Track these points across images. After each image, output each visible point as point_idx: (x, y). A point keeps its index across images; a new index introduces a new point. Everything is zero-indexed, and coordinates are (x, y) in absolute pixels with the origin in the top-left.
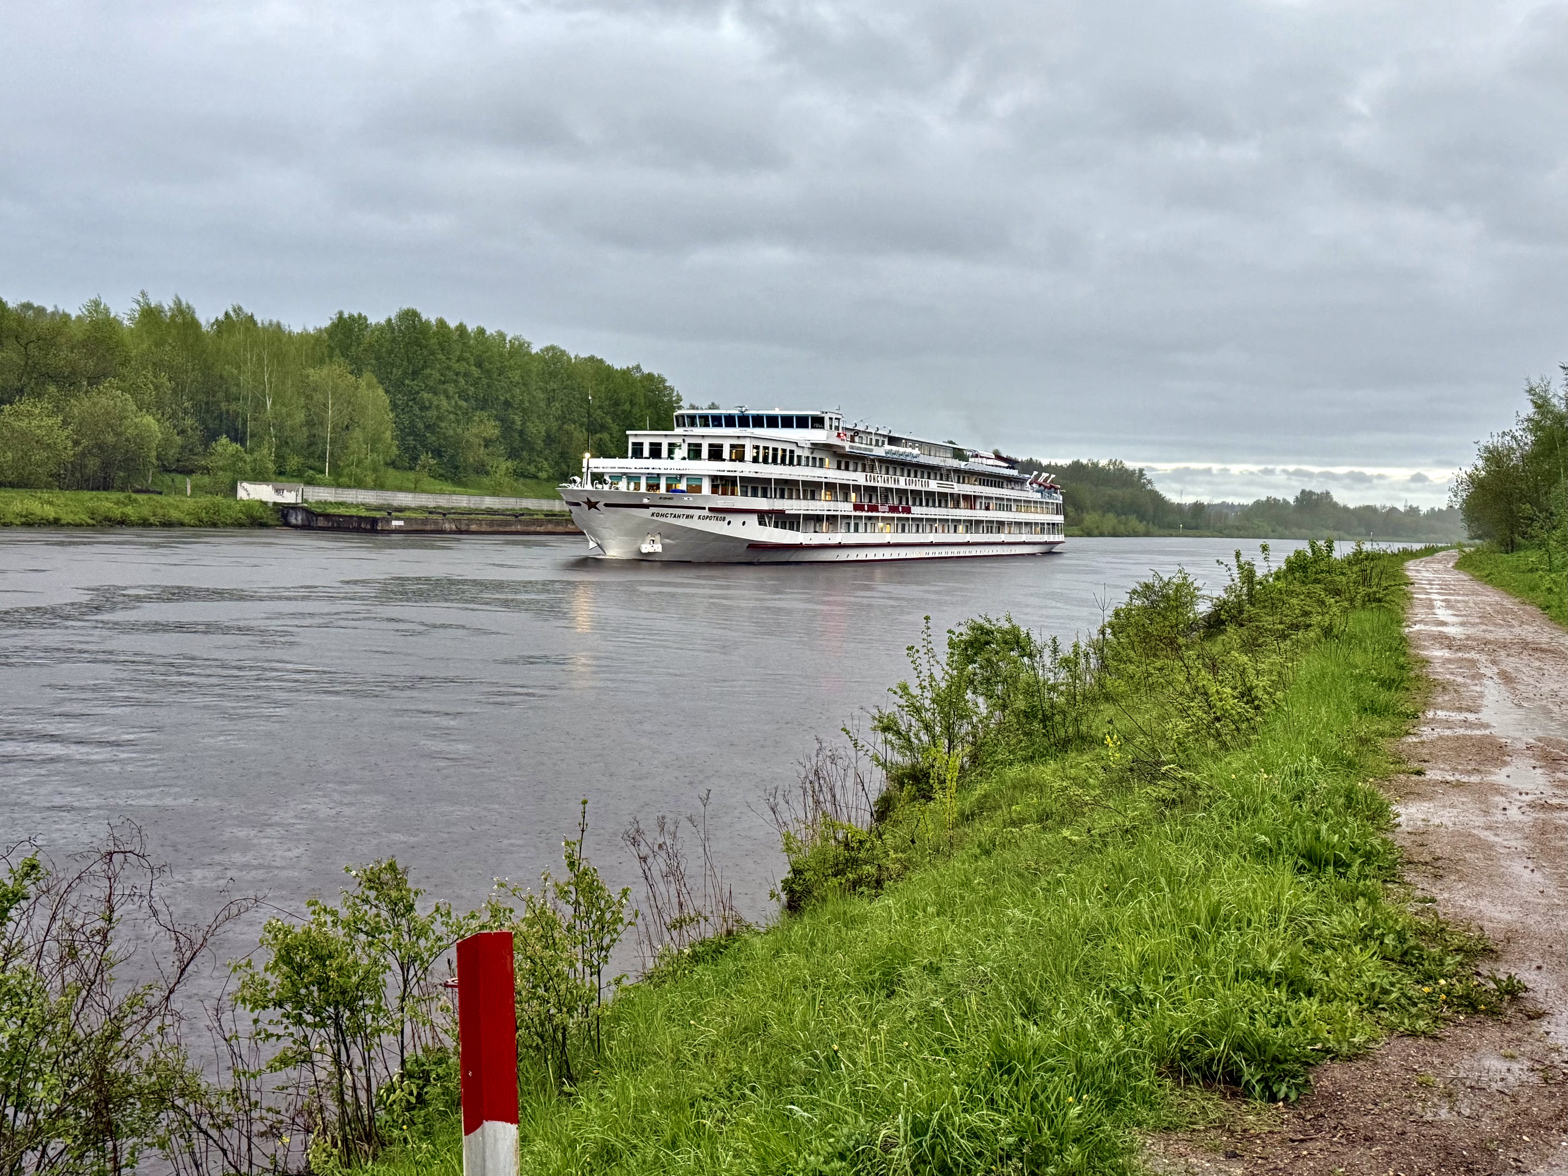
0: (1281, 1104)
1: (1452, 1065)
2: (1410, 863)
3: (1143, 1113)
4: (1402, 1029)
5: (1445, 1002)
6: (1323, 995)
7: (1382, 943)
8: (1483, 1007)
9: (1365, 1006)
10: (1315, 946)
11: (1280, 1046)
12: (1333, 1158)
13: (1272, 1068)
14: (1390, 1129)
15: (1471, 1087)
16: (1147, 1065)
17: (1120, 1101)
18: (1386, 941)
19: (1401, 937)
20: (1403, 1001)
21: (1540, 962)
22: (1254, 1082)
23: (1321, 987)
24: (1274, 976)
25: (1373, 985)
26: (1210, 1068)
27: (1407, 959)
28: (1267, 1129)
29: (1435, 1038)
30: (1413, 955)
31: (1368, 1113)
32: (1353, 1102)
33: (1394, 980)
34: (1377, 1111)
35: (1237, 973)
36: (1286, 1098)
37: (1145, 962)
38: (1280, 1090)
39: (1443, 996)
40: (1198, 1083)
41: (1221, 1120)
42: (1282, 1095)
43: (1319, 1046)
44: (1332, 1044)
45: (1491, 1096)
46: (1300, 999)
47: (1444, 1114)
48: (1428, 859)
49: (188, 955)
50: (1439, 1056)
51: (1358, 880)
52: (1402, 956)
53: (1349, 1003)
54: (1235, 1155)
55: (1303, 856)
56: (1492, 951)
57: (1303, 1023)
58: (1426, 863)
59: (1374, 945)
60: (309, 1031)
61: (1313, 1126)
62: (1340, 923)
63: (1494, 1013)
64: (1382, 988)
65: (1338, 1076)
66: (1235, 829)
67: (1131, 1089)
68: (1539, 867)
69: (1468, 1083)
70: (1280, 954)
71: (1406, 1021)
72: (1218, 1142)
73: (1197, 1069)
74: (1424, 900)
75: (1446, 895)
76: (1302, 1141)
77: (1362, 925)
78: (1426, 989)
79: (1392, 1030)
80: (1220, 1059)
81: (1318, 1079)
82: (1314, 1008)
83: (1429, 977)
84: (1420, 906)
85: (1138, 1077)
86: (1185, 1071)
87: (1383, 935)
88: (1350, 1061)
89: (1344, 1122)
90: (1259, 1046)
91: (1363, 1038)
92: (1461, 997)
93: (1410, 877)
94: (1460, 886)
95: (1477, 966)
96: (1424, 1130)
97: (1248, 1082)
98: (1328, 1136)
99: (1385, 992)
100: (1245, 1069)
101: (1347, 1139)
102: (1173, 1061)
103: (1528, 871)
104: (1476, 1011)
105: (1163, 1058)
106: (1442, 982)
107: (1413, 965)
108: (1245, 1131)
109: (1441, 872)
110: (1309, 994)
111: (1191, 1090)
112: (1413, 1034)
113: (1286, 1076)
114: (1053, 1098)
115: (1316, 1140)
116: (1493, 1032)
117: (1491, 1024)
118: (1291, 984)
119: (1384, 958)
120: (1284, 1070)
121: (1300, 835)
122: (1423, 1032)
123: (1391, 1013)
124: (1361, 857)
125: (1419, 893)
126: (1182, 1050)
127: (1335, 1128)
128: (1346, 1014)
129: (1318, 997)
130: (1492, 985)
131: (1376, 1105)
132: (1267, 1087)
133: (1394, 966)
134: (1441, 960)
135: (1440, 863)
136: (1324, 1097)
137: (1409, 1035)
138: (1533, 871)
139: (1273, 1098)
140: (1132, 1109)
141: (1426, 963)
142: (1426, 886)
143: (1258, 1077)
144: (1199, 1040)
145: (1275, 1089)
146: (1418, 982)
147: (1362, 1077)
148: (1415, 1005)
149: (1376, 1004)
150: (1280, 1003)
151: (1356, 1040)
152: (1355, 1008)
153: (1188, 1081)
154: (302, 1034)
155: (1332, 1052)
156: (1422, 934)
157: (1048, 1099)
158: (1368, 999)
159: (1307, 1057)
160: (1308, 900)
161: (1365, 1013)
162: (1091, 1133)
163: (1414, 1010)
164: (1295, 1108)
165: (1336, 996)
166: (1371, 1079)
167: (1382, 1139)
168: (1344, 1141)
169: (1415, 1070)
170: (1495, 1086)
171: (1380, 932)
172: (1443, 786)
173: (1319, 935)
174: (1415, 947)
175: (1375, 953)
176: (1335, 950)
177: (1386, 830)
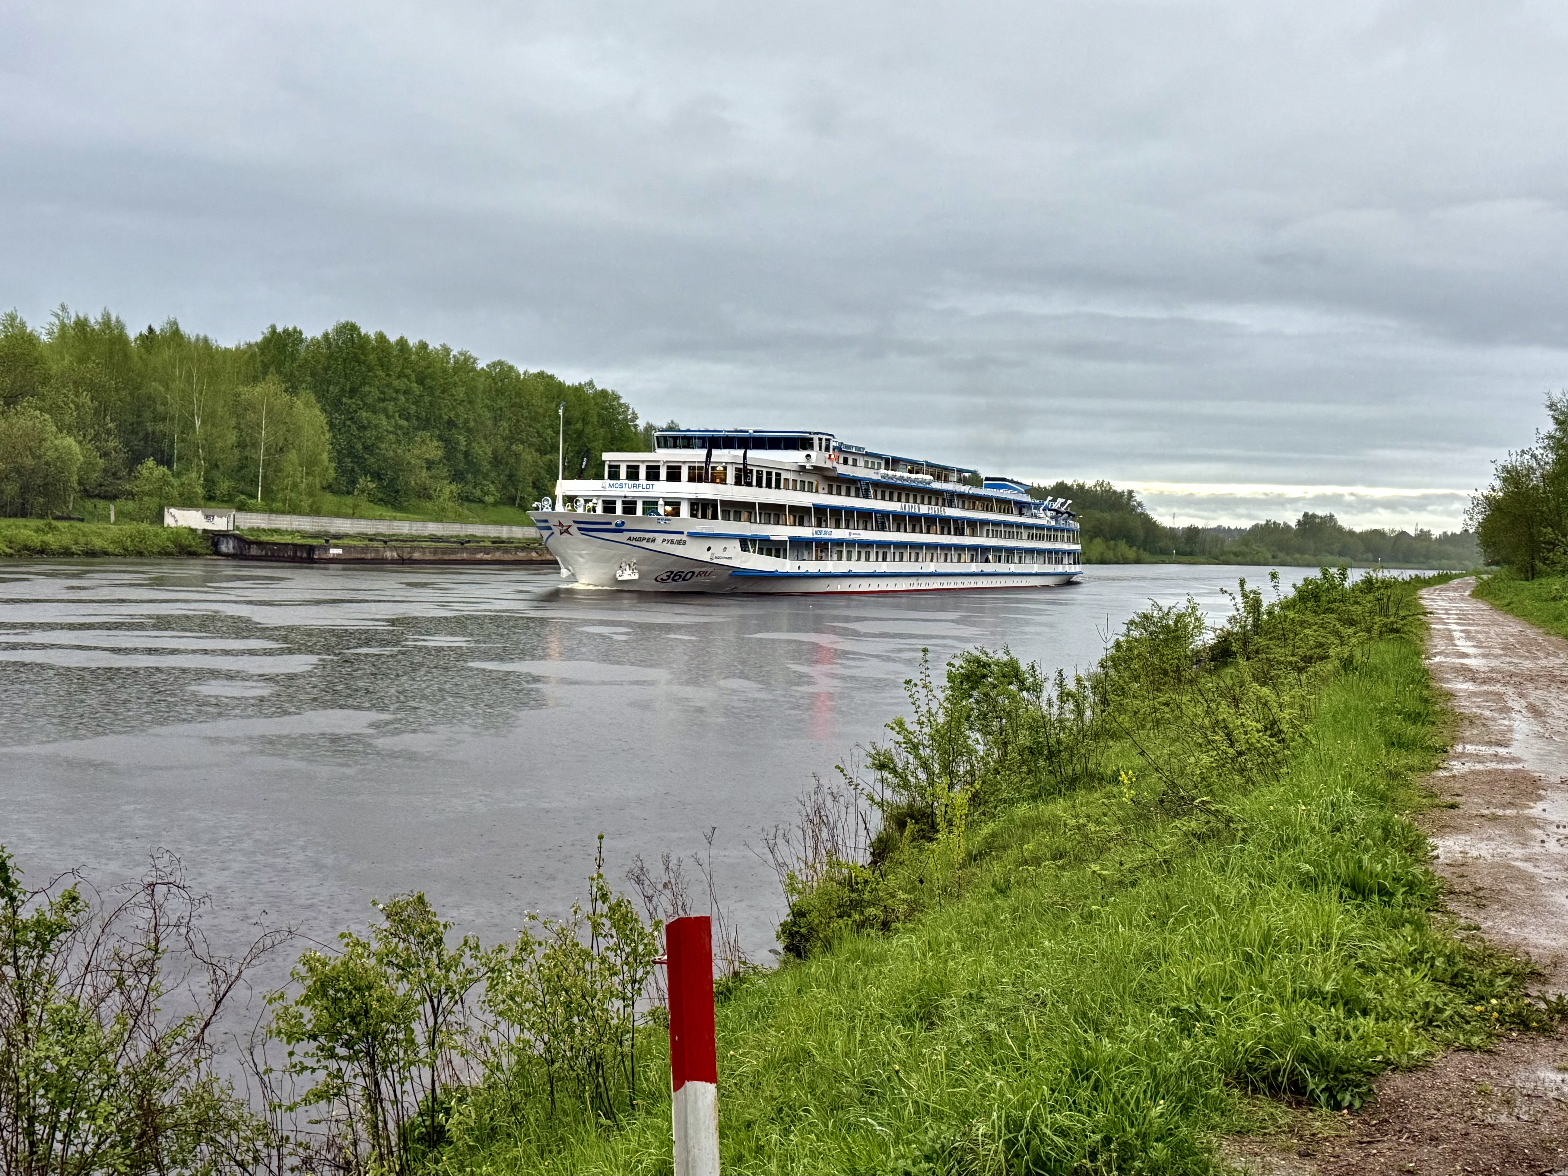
0: (1345, 1111)
1: (1508, 1076)
2: (1452, 893)
3: (1216, 1118)
4: (1457, 1044)
5: (1497, 1020)
6: (1378, 1014)
7: (1432, 966)
8: (1534, 1024)
9: (1421, 1023)
10: (1366, 969)
11: (1342, 1057)
12: (1402, 1155)
13: (1335, 1078)
14: (1454, 1130)
15: (1529, 1095)
16: (1215, 1074)
17: (1193, 1108)
18: (1437, 963)
19: (1450, 960)
20: (1456, 1018)
22: (1318, 1091)
23: (1376, 1007)
24: (1330, 996)
25: (1427, 1004)
26: (1275, 1079)
27: (1456, 982)
28: (1333, 1133)
29: (1489, 1052)
30: (1463, 976)
31: (1430, 1117)
32: (1416, 1108)
33: (1446, 1000)
34: (1439, 1115)
35: (1295, 991)
36: (1350, 1107)
37: (1201, 985)
38: (1344, 1099)
39: (1496, 1014)
40: (1265, 1094)
41: (1289, 1126)
42: (1346, 1103)
43: (1379, 1058)
44: (1392, 1056)
45: (1548, 1103)
46: (1356, 1017)
47: (1503, 1119)
48: (1470, 889)
49: (224, 987)
50: (1495, 1068)
51: (1403, 908)
52: (1452, 978)
53: (1404, 1021)
54: (1308, 1155)
55: (1347, 885)
56: (1540, 974)
57: (1361, 1038)
58: (1468, 893)
59: (1424, 969)
60: (344, 1064)
61: (1378, 1130)
62: (1388, 947)
63: (1545, 1030)
64: (1436, 1007)
65: (1400, 1085)
66: (1276, 859)
67: (1202, 1097)
69: (1525, 1092)
70: (1334, 975)
71: (1461, 1037)
72: (1289, 1144)
73: (1264, 1079)
74: (1469, 928)
75: (1489, 923)
76: (1369, 1143)
77: (1412, 949)
78: (1478, 1008)
79: (1448, 1045)
80: (1285, 1070)
81: (1380, 1088)
82: (1371, 1025)
83: (1480, 998)
84: (1464, 934)
85: (1207, 1086)
86: (1252, 1082)
87: (1433, 958)
88: (1411, 1072)
89: (1409, 1126)
90: (1322, 1057)
91: (1421, 1052)
92: (1513, 1015)
93: (1452, 906)
94: (1503, 915)
95: (1525, 988)
96: (1486, 1131)
97: (1313, 1091)
98: (1394, 1138)
99: (1438, 1010)
100: (1310, 1079)
101: (1414, 1140)
102: (1239, 1073)
104: (1528, 1028)
105: (1230, 1070)
106: (1494, 1001)
107: (1463, 986)
108: (1314, 1135)
109: (1484, 902)
110: (1365, 1013)
111: (1257, 1099)
112: (1469, 1049)
113: (1349, 1085)
114: (1132, 1102)
115: (1384, 1141)
116: (1545, 1047)
117: (1543, 1040)
118: (1346, 1004)
119: (1435, 979)
120: (1347, 1080)
121: (1343, 864)
122: (1479, 1047)
123: (1447, 1030)
124: (1403, 886)
125: (1464, 922)
126: (1247, 1062)
127: (1400, 1132)
128: (1401, 1030)
129: (1373, 1016)
130: (1543, 1006)
131: (1439, 1110)
132: (1332, 1096)
133: (1445, 987)
134: (1491, 981)
135: (1481, 894)
136: (1388, 1104)
137: (1464, 1050)
139: (1337, 1106)
140: (1205, 1115)
141: (1477, 985)
142: (1469, 915)
143: (1323, 1086)
144: (1266, 1053)
145: (1339, 1097)
146: (1470, 1003)
147: (1423, 1086)
148: (1468, 1023)
149: (1431, 1022)
150: (1339, 1020)
151: (1414, 1053)
152: (1411, 1025)
153: (1255, 1090)
154: (336, 1066)
155: (1392, 1063)
156: (1471, 959)
157: (1128, 1104)
158: (1422, 1017)
159: (1369, 1068)
160: (1356, 928)
161: (1420, 1030)
162: (1171, 1135)
163: (1468, 1027)
164: (1359, 1115)
165: (1391, 1014)
166: (1432, 1087)
167: (1447, 1140)
168: (1410, 1141)
169: (1473, 1080)
170: (1552, 1095)
171: (1430, 955)
172: (1479, 819)
173: (1369, 959)
174: (1464, 970)
175: (1425, 976)
176: (1386, 972)
177: (1425, 861)
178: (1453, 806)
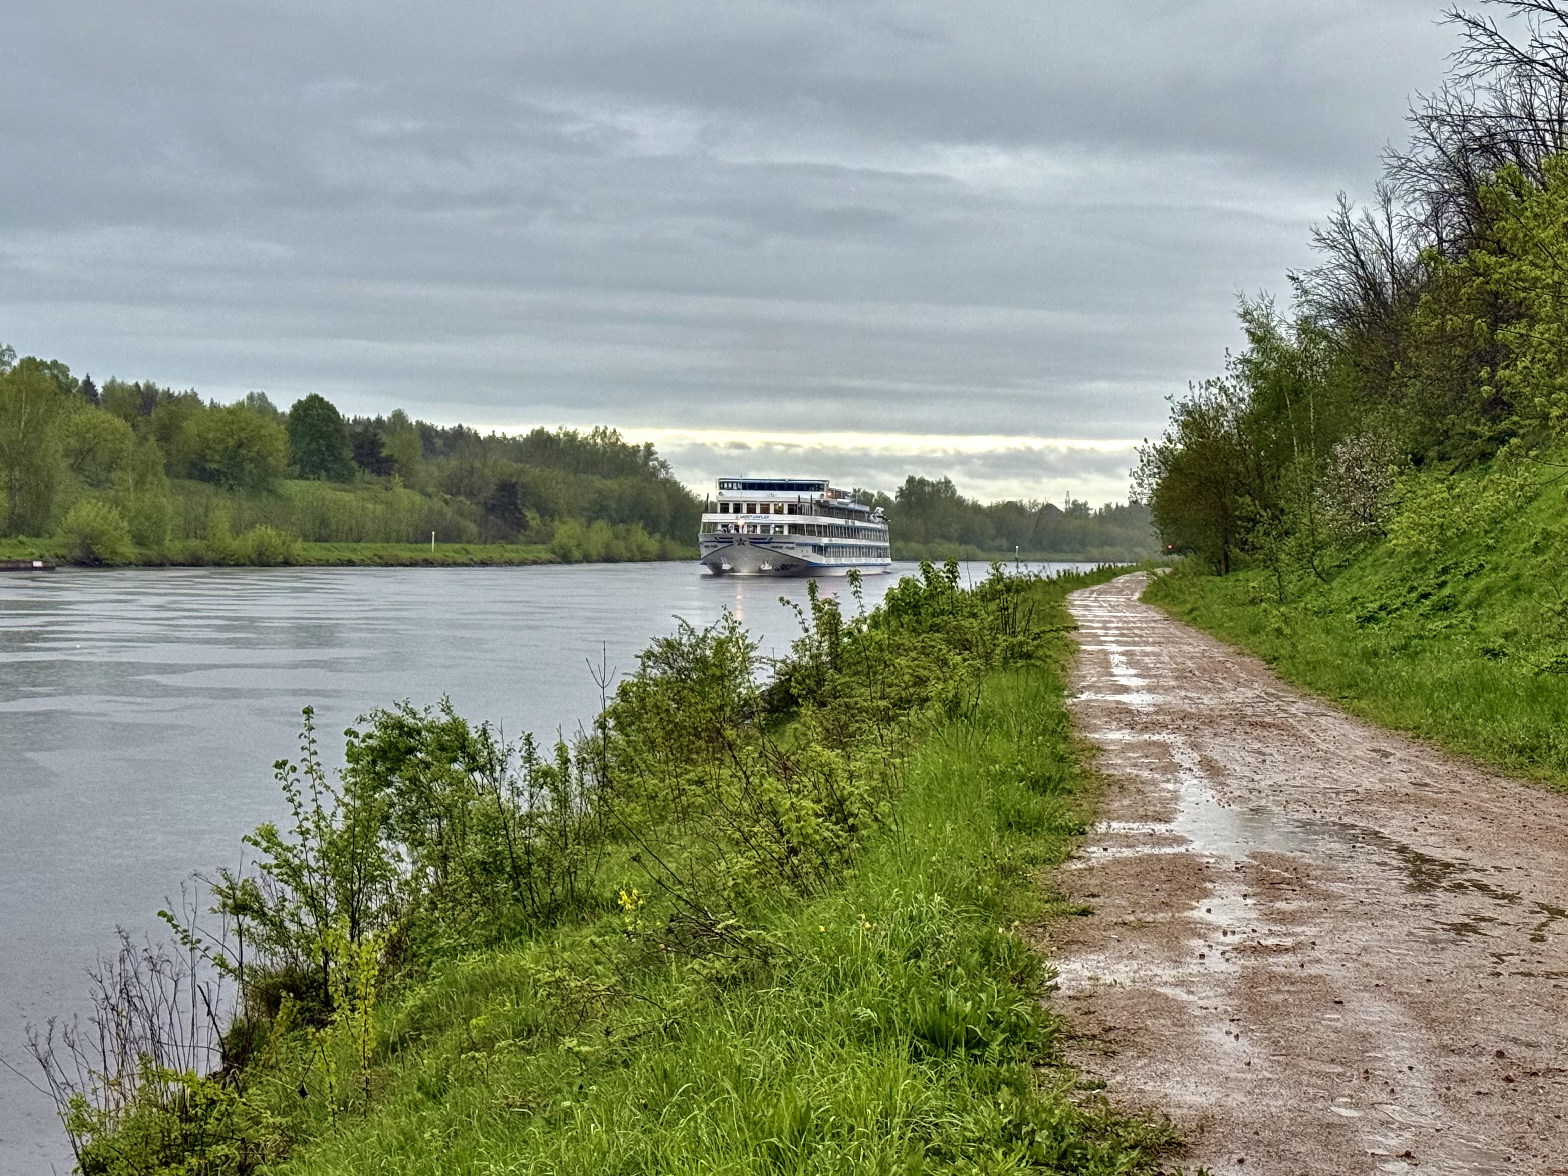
2: (1072, 1038)
7: (1031, 1144)
10: (942, 1156)
18: (1038, 1140)
19: (1057, 1133)
21: (1242, 1155)
27: (1066, 1164)
30: (1074, 1155)
48: (1096, 1031)
51: (1000, 1063)
52: (1059, 1159)
55: (924, 1037)
56: (1180, 1145)
58: (1094, 1036)
59: (1021, 1147)
62: (976, 1122)
66: (826, 1005)
68: (1246, 1031)
74: (1090, 1086)
75: (1119, 1078)
77: (1005, 1121)
84: (1083, 1095)
87: (1033, 1132)
93: (1070, 1057)
94: (1140, 1063)
95: (1160, 1165)
103: (1232, 1036)
107: (1074, 1170)
109: (1114, 1047)
119: (1036, 1163)
121: (918, 1007)
124: (1003, 1032)
125: (1084, 1078)
133: (1049, 1173)
134: (1111, 1159)
135: (1112, 1036)
138: (1237, 1037)
141: (1092, 1166)
142: (1093, 1067)
156: (1087, 1130)
160: (932, 1098)
171: (1029, 1129)
172: (1119, 929)
173: (948, 1141)
174: (1075, 1146)
175: (1024, 1157)
176: (970, 1158)
177: (1040, 995)
178: (1085, 913)
